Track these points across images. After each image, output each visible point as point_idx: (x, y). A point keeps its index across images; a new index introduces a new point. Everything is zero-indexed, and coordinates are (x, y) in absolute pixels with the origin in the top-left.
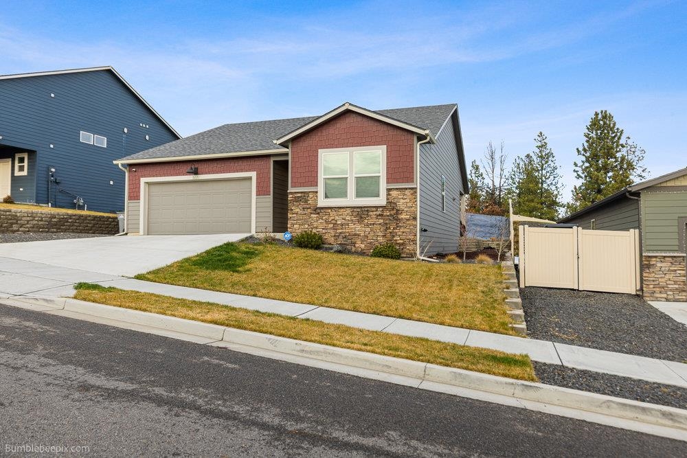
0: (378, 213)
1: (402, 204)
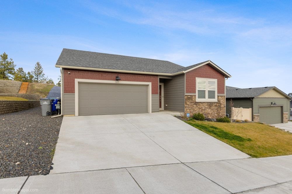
0: (215, 105)
1: (222, 101)
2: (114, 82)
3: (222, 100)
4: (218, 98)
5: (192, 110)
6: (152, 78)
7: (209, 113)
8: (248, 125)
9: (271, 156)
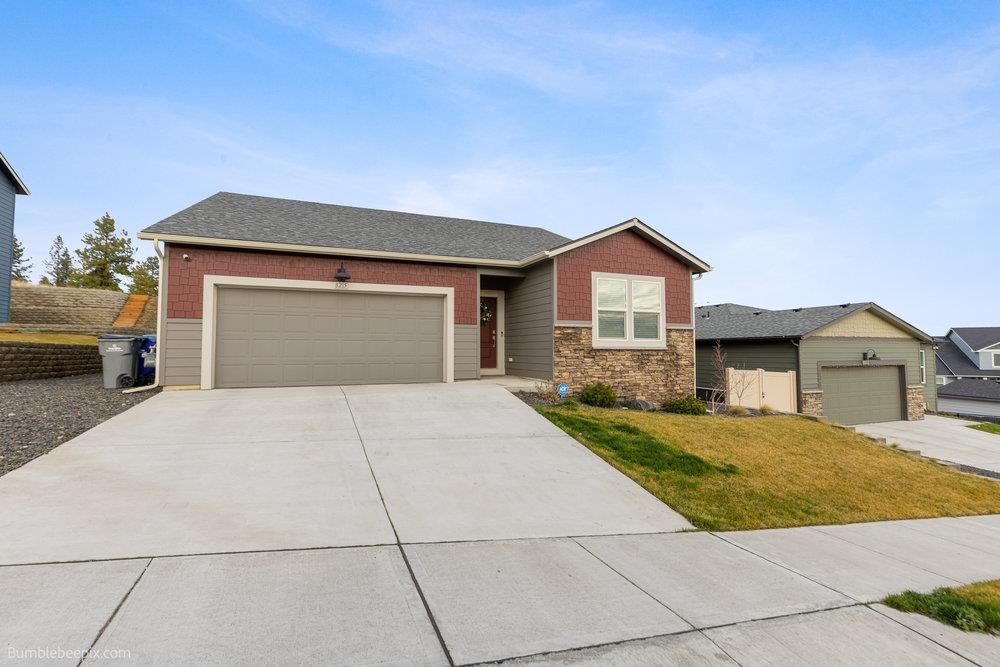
0: (659, 357)
1: (681, 348)
2: (331, 285)
3: (681, 344)
4: (668, 336)
5: (579, 374)
6: (457, 274)
7: (639, 385)
8: (763, 423)
9: (774, 526)
